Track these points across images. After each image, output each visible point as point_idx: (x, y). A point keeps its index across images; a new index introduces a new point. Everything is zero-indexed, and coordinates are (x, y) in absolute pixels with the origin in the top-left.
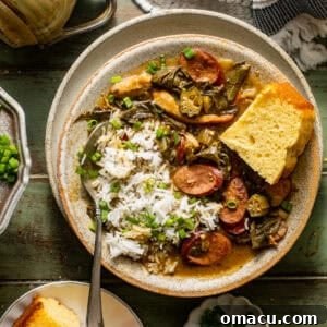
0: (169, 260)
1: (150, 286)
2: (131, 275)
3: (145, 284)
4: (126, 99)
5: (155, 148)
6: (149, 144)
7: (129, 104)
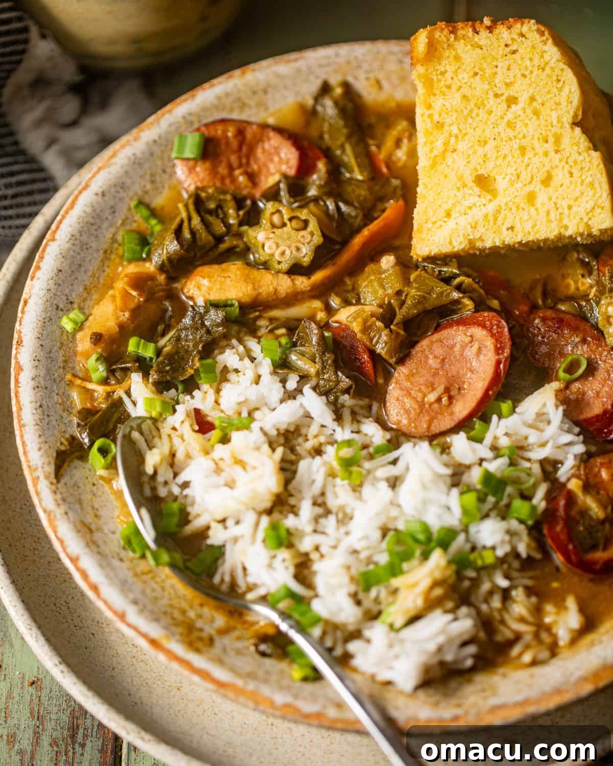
0: (549, 608)
1: (558, 691)
2: (493, 701)
3: (545, 696)
4: (133, 345)
5: (292, 384)
6: (271, 388)
7: (149, 352)
